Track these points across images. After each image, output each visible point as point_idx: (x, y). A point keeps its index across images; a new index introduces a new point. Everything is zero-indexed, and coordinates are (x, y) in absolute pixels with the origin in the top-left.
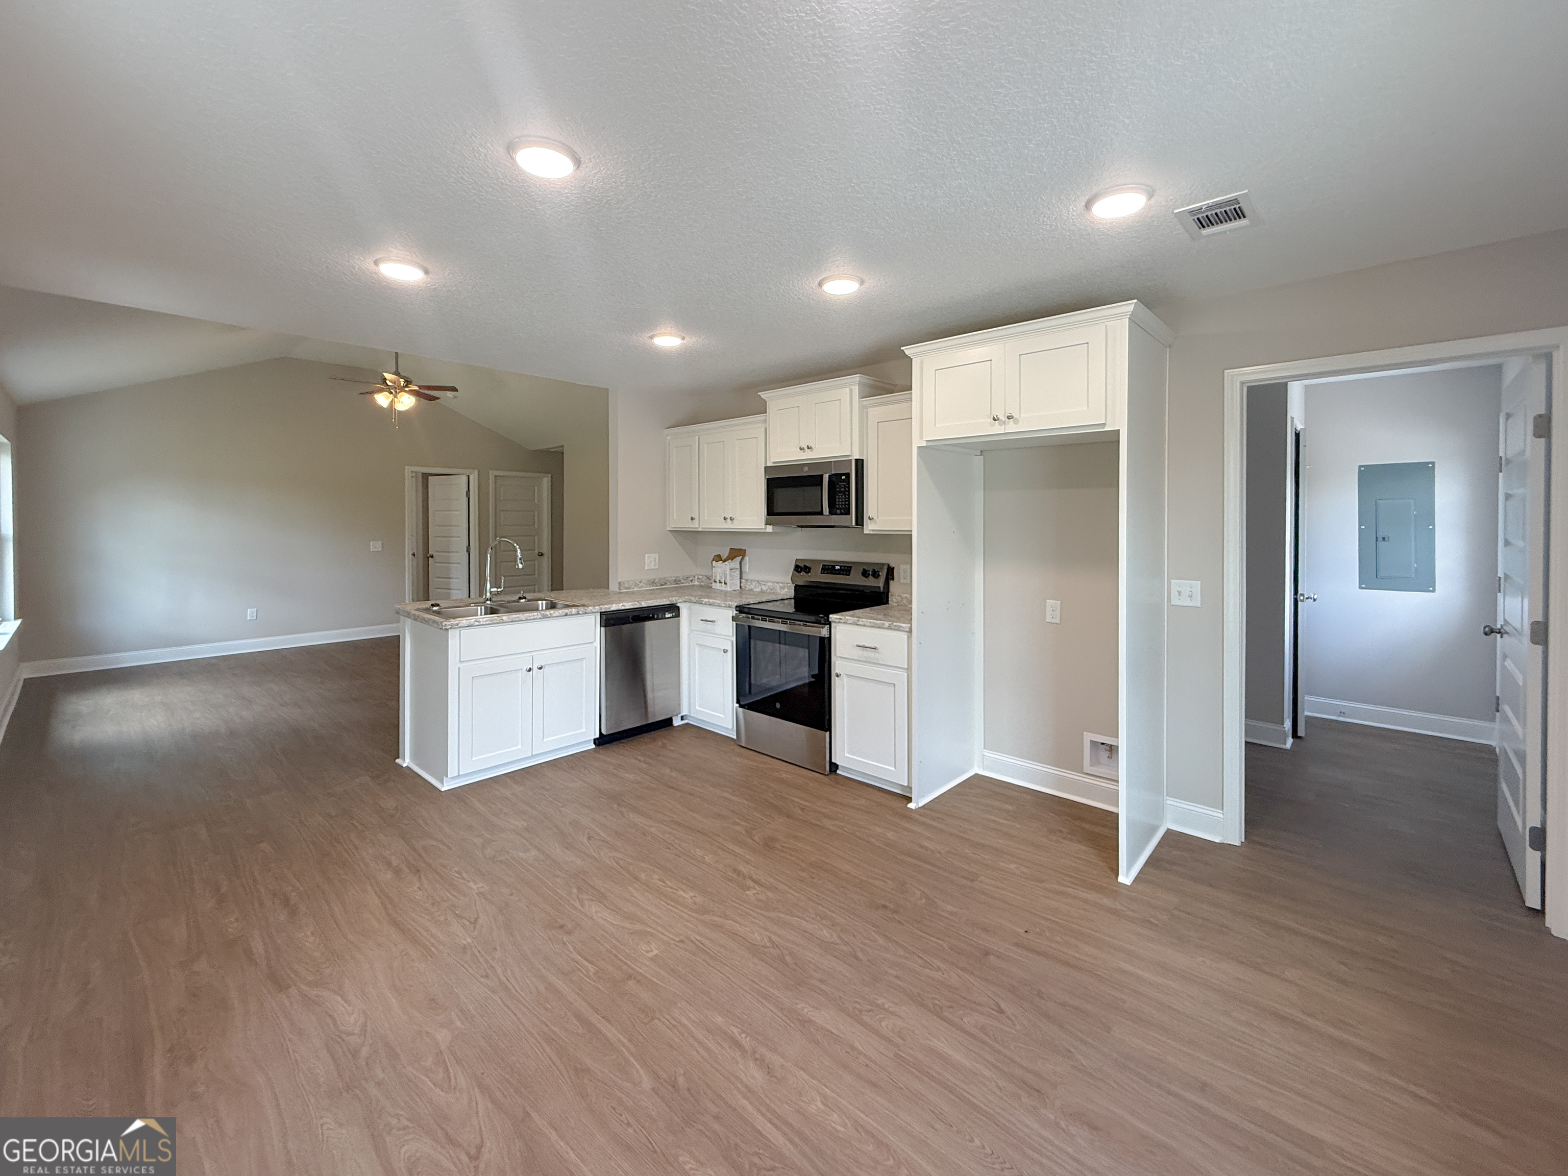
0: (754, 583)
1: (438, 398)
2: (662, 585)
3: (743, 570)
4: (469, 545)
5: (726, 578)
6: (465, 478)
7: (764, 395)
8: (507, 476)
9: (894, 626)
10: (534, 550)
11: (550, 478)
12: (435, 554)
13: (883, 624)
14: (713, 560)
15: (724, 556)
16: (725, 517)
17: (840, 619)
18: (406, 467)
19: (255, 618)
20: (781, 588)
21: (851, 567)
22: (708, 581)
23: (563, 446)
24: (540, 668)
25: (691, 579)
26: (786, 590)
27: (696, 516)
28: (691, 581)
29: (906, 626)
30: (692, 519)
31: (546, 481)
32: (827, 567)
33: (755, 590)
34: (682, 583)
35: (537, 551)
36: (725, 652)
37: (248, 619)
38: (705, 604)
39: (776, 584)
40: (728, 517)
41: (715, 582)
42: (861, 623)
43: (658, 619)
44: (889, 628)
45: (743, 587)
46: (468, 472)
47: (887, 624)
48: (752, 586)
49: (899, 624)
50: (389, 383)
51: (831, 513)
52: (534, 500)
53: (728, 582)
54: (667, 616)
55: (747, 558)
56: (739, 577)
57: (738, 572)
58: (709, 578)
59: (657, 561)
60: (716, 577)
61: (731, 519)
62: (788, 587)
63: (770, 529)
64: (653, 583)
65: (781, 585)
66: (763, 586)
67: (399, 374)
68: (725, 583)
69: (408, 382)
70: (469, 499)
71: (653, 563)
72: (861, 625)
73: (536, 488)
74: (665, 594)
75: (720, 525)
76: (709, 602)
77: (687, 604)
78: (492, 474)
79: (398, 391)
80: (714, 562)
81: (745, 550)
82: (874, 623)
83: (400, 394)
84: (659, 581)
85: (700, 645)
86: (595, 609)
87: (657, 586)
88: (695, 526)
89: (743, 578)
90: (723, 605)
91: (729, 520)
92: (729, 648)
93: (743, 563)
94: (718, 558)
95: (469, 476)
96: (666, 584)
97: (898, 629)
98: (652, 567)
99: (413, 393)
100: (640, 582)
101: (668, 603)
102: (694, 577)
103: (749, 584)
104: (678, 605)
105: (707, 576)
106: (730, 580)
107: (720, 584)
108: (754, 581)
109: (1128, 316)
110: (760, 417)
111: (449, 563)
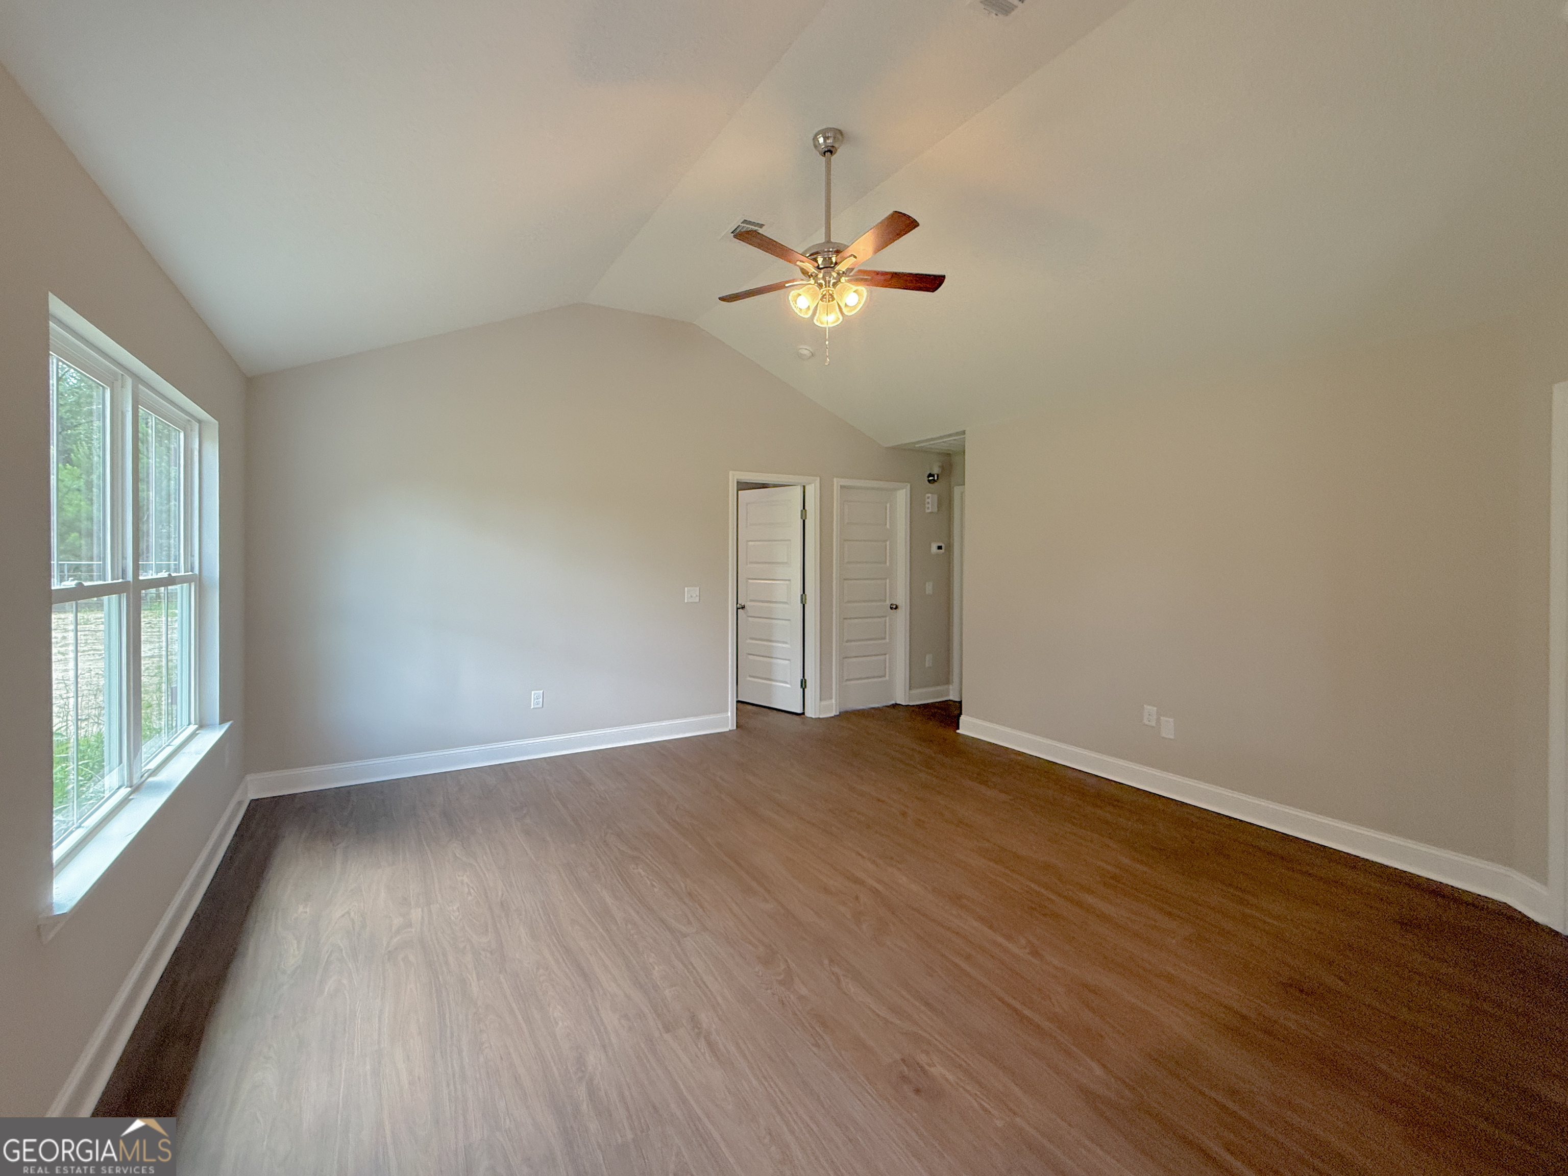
4: (804, 592)
6: (798, 490)
8: (855, 487)
10: (885, 601)
11: (909, 489)
12: (748, 604)
18: (731, 473)
19: (540, 705)
31: (901, 495)
35: (888, 603)
37: (532, 707)
46: (806, 480)
52: (886, 524)
70: (804, 524)
73: (888, 505)
78: (837, 482)
95: (806, 487)
111: (772, 619)
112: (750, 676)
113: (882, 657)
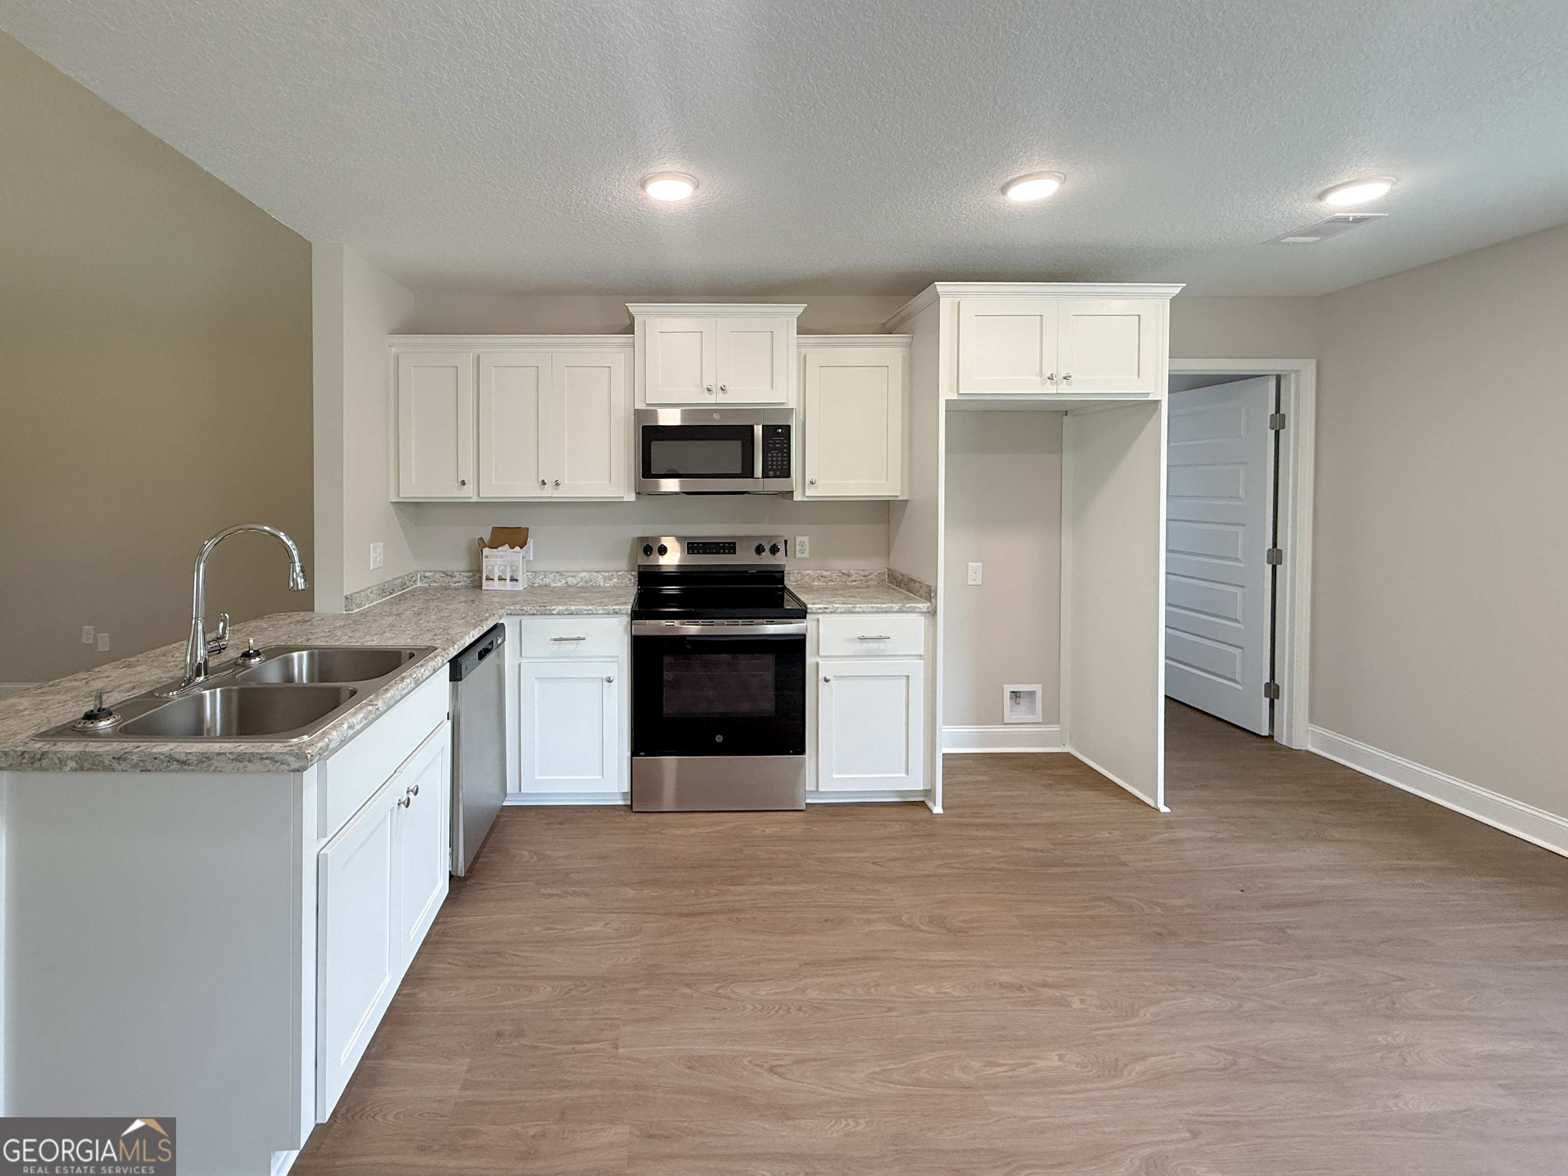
5: (513, 571)
7: (633, 308)
9: (907, 608)
13: (891, 607)
16: (542, 482)
17: (826, 608)
20: (605, 579)
21: (735, 543)
22: (448, 579)
25: (414, 579)
27: (473, 478)
28: (415, 582)
29: (924, 606)
30: (462, 483)
32: (695, 545)
34: (408, 587)
39: (595, 574)
40: (551, 479)
41: (489, 579)
42: (858, 610)
44: (900, 611)
47: (896, 607)
48: (547, 581)
49: (914, 605)
51: (765, 475)
53: (519, 577)
55: (530, 541)
59: (383, 553)
60: (492, 571)
61: (557, 483)
62: (618, 576)
63: (627, 496)
65: (606, 574)
66: (570, 579)
68: (514, 580)
71: (379, 558)
72: (858, 613)
76: (567, 610)
77: (515, 619)
80: (486, 549)
81: (528, 528)
82: (877, 608)
85: (541, 679)
88: (465, 494)
90: (601, 612)
91: (549, 485)
97: (912, 611)
98: (377, 565)
102: (417, 575)
104: (502, 621)
107: (502, 582)
109: (1171, 298)
110: (622, 338)
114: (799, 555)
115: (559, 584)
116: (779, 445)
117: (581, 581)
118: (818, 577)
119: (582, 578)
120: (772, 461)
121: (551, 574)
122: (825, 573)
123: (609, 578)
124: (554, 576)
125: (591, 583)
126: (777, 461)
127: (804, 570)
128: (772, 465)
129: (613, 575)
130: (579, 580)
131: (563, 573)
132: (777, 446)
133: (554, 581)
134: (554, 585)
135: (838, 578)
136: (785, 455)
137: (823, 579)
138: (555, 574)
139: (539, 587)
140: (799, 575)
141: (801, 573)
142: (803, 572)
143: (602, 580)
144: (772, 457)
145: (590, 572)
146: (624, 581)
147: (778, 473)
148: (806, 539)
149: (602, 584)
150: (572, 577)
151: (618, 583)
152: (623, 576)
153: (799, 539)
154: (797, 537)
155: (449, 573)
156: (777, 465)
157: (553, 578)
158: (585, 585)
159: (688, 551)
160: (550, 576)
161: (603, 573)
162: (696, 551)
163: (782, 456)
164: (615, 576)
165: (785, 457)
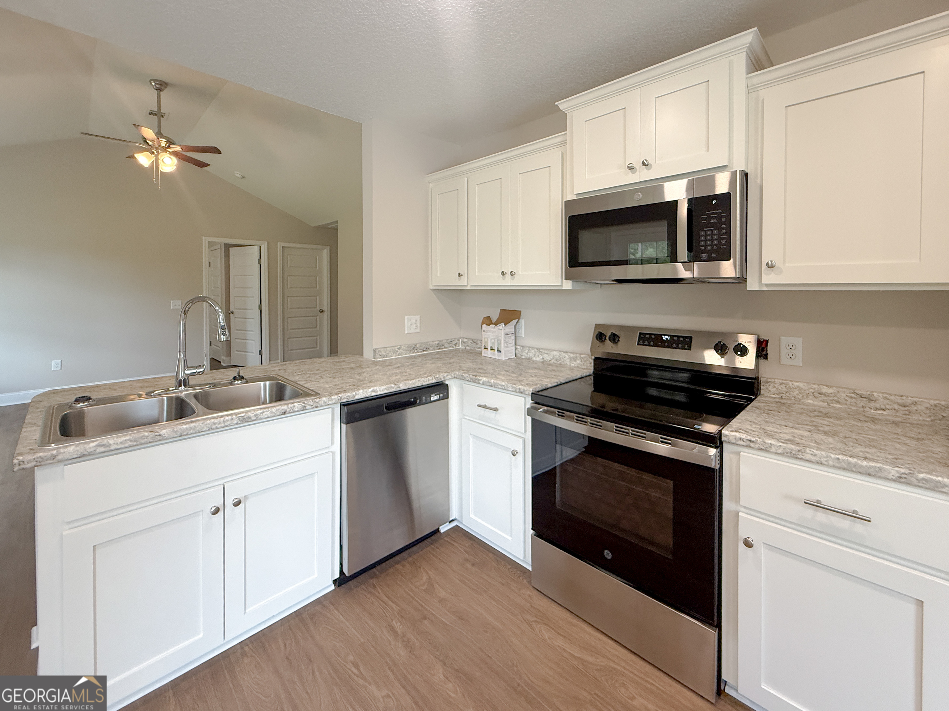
0: (533, 351)
1: (207, 165)
2: (424, 351)
3: (517, 335)
4: (261, 303)
5: (499, 344)
6: (256, 248)
7: (563, 104)
8: (293, 248)
10: (316, 307)
11: (329, 249)
12: (235, 311)
14: (483, 323)
15: (494, 319)
16: (503, 272)
17: (751, 441)
19: (59, 368)
20: (571, 359)
21: (691, 338)
22: (474, 345)
23: (337, 222)
24: (237, 504)
25: (455, 342)
26: (578, 362)
27: (464, 271)
28: (455, 345)
30: (460, 275)
31: (325, 253)
32: (647, 336)
33: (534, 359)
34: (446, 348)
35: (318, 309)
36: (514, 455)
37: (53, 368)
38: (483, 384)
39: (564, 354)
40: (507, 271)
41: (485, 348)
43: (421, 404)
45: (518, 355)
46: (259, 243)
48: (531, 355)
50: (150, 143)
51: (693, 257)
52: (316, 267)
53: (502, 349)
54: (432, 399)
55: (522, 321)
56: (514, 343)
57: (513, 338)
58: (474, 342)
59: (418, 324)
60: (486, 342)
61: (512, 274)
62: (581, 358)
63: (568, 285)
64: (414, 348)
65: (572, 355)
66: (545, 355)
67: (162, 134)
68: (499, 351)
69: (171, 143)
70: (260, 265)
71: (414, 326)
73: (317, 257)
74: (429, 365)
75: (497, 282)
76: (488, 382)
77: (457, 381)
78: (280, 245)
79: (160, 151)
80: (484, 326)
81: (520, 311)
83: (161, 153)
84: (420, 346)
85: (475, 437)
86: (332, 400)
87: (418, 352)
88: (463, 283)
89: (517, 344)
91: (508, 276)
92: (519, 448)
93: (517, 327)
94: (488, 321)
95: (260, 247)
96: (428, 349)
98: (413, 330)
99: (176, 154)
100: (399, 349)
101: (434, 381)
102: (459, 340)
103: (527, 351)
104: (447, 382)
105: (472, 340)
106: (505, 347)
107: (493, 352)
108: (533, 348)
110: (556, 139)
111: (246, 318)
112: (237, 351)
113: (316, 337)
114: (785, 360)
115: (538, 359)
116: (715, 220)
117: (553, 359)
118: (813, 393)
119: (554, 356)
120: (706, 240)
121: (533, 349)
122: (825, 390)
123: (574, 359)
124: (535, 352)
125: (560, 361)
126: (712, 240)
127: (792, 381)
128: (705, 246)
129: (577, 357)
130: (551, 358)
131: (541, 350)
132: (713, 221)
133: (535, 355)
134: (535, 359)
135: (849, 399)
136: (724, 231)
137: (823, 397)
138: (536, 350)
139: (525, 359)
140: (783, 386)
141: (786, 385)
142: (790, 383)
143: (568, 360)
144: (706, 235)
145: (560, 351)
146: (585, 364)
147: (714, 255)
148: (798, 342)
149: (568, 363)
150: (547, 354)
151: (581, 365)
152: (585, 359)
153: (785, 340)
154: (782, 338)
155: (475, 341)
156: (712, 245)
157: (534, 353)
158: (555, 362)
159: (639, 341)
160: (532, 351)
161: (569, 354)
162: (646, 343)
163: (719, 234)
164: (579, 358)
165: (724, 234)
